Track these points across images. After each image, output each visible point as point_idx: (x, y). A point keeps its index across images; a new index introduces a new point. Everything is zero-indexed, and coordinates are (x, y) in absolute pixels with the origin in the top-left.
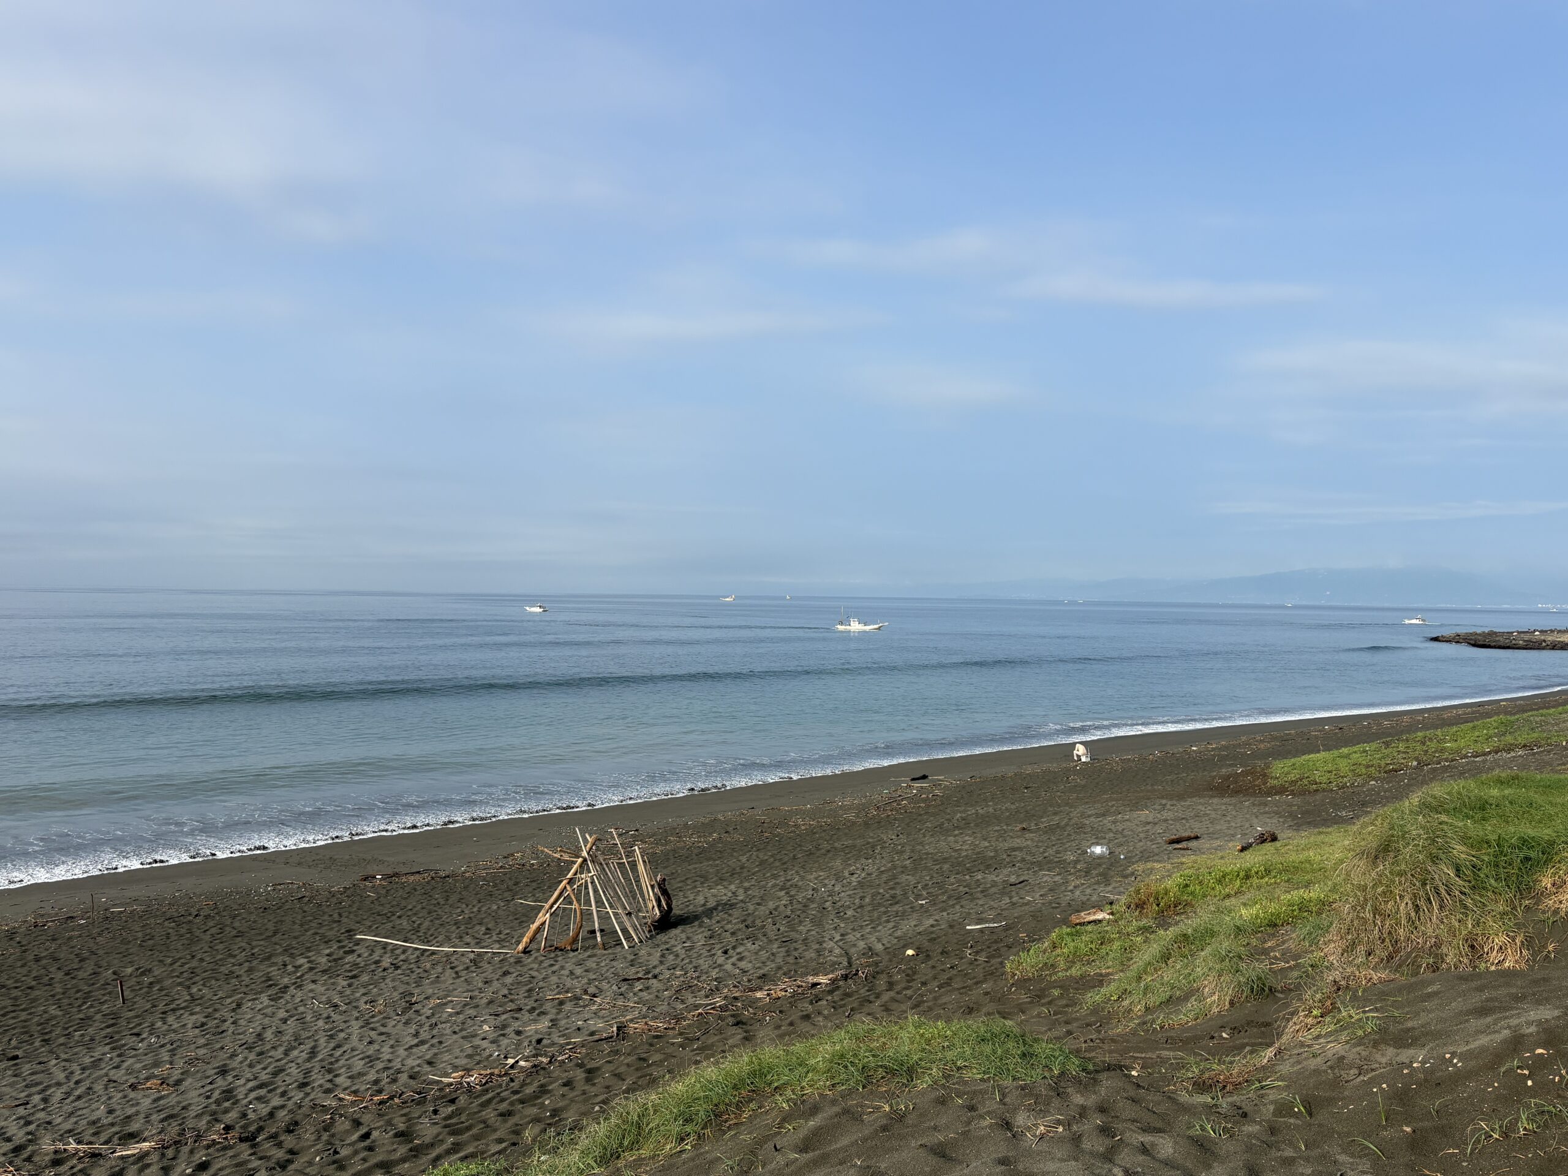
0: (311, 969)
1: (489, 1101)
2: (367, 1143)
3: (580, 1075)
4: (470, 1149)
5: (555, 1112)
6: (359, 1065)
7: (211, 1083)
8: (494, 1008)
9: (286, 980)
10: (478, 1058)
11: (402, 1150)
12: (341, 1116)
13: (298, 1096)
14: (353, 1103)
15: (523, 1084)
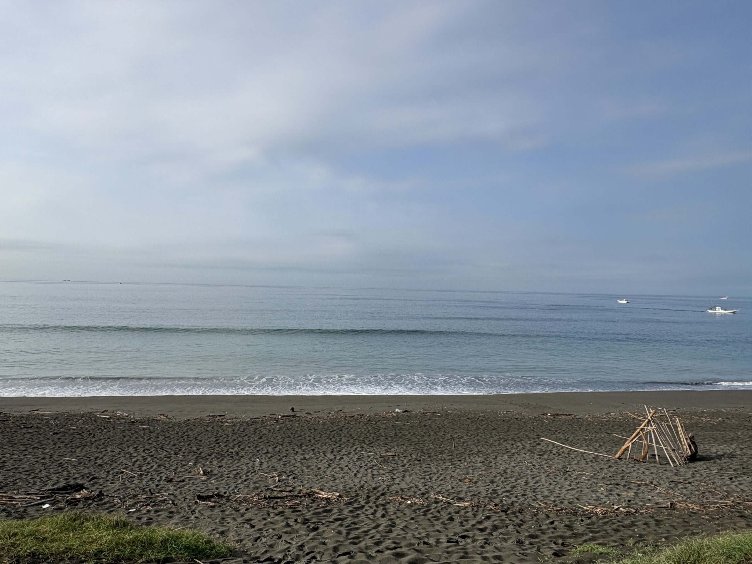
0: (523, 448)
1: (607, 522)
2: (553, 526)
3: (652, 522)
4: (601, 541)
5: (641, 536)
6: (546, 493)
7: (488, 486)
8: (605, 481)
9: (513, 451)
10: (599, 502)
11: (569, 533)
12: (541, 512)
13: (522, 499)
14: (545, 508)
15: (623, 519)
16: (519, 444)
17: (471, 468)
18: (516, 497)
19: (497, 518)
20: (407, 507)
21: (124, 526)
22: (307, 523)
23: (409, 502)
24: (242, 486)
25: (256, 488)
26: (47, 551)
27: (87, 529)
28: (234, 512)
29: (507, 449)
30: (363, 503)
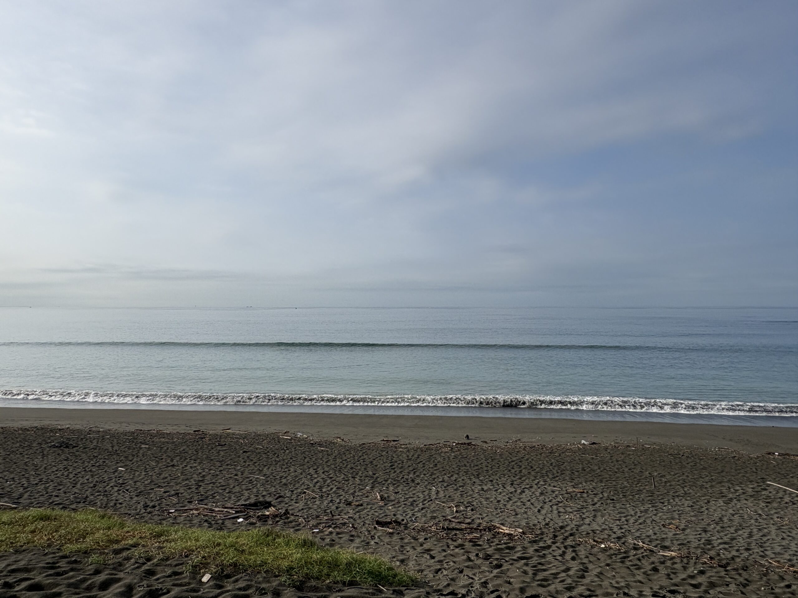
0: (744, 493)
2: (790, 590)
6: (778, 549)
7: (699, 534)
9: (731, 496)
12: (772, 571)
13: (746, 554)
14: (778, 567)
16: (738, 488)
17: (677, 512)
18: (738, 550)
19: (713, 574)
20: (601, 551)
21: (312, 545)
22: (489, 559)
23: (603, 546)
24: (419, 514)
25: (434, 518)
26: (246, 563)
27: (279, 545)
28: (412, 541)
29: (722, 493)
30: (549, 542)
